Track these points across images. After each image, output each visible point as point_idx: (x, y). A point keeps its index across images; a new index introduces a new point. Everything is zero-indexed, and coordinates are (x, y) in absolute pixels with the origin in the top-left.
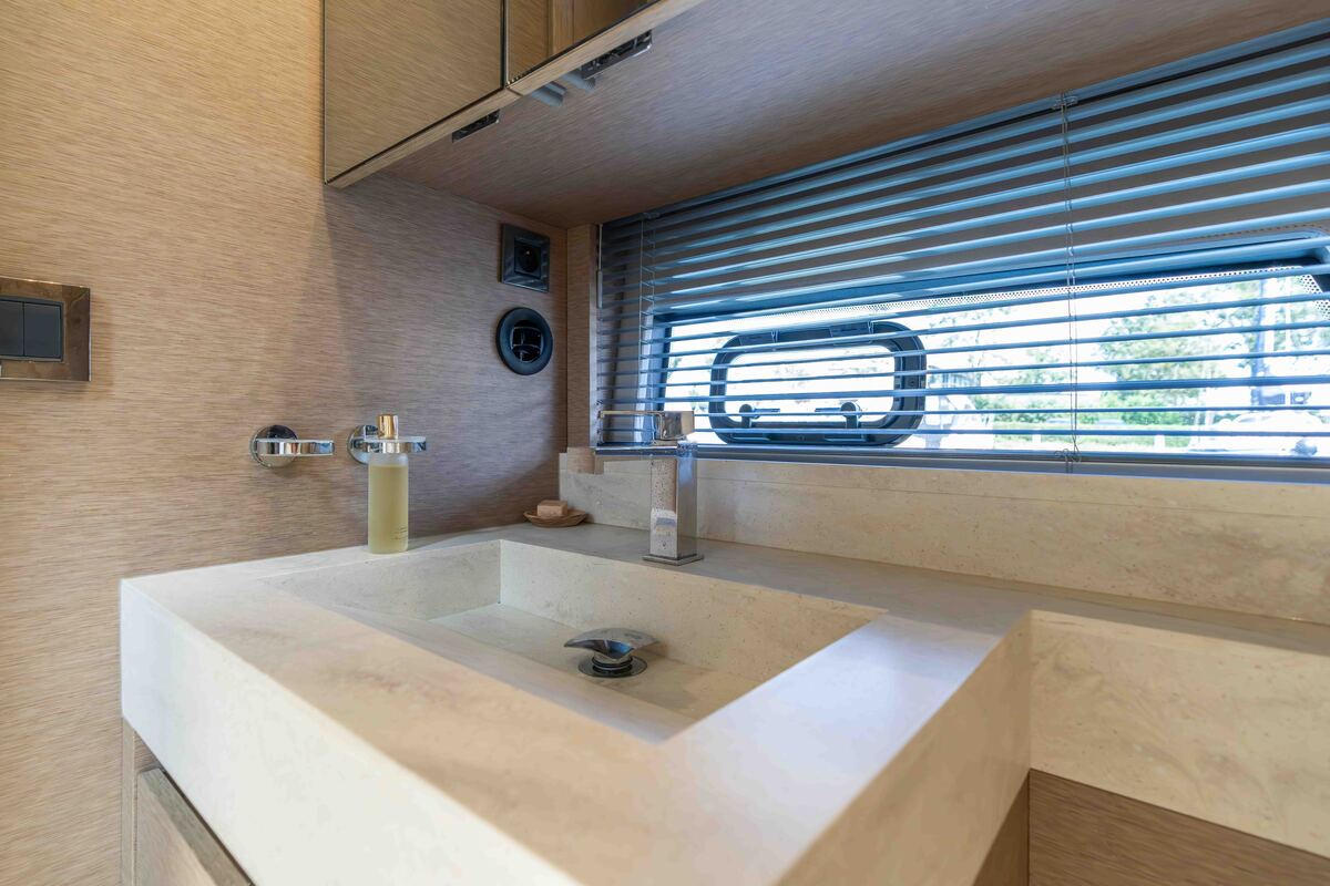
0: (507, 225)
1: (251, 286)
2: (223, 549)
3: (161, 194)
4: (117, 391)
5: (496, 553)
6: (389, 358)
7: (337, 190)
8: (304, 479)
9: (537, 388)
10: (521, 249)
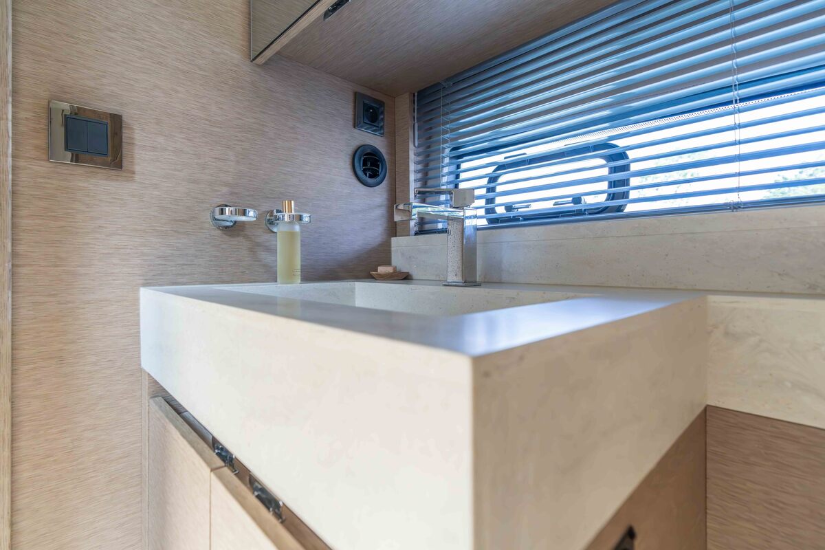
0: (360, 93)
1: (210, 121)
2: (196, 276)
3: (160, 63)
4: (137, 177)
5: (353, 290)
6: (289, 170)
7: (258, 66)
8: (241, 239)
9: (377, 195)
10: (367, 108)
